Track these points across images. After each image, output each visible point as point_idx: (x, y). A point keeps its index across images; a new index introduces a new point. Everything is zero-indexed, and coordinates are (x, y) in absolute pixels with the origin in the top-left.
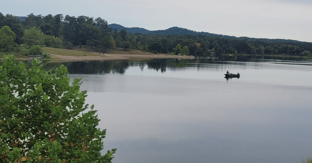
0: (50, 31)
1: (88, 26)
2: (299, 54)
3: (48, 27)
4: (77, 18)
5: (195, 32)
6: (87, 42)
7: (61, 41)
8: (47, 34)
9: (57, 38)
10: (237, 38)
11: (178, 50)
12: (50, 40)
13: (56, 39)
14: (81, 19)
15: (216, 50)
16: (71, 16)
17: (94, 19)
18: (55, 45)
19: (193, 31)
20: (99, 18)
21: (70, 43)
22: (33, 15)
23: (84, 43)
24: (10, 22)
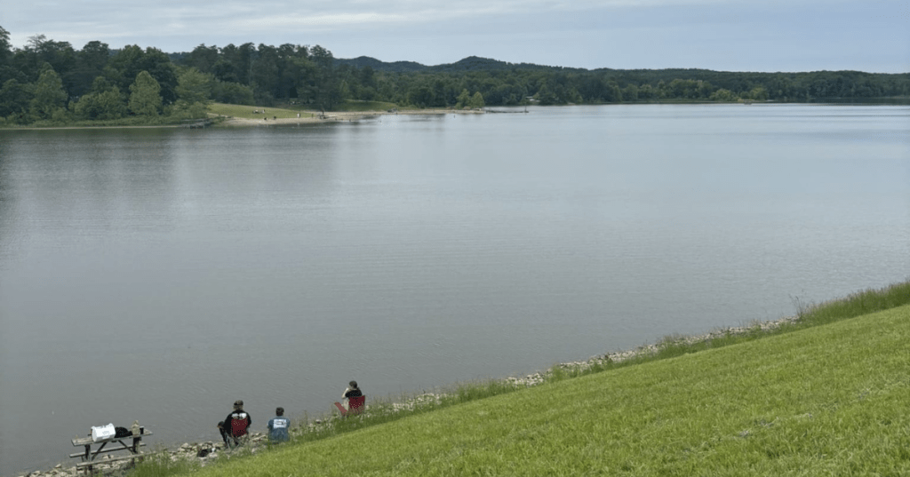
0: (233, 75)
1: (297, 62)
2: (707, 97)
3: (228, 68)
4: (277, 49)
5: (509, 64)
6: (299, 91)
7: (251, 92)
8: (226, 80)
9: (243, 86)
10: (592, 71)
11: (465, 100)
12: (232, 91)
13: (242, 88)
14: (287, 49)
15: (541, 96)
16: (268, 45)
17: (309, 48)
18: (242, 100)
19: (505, 63)
20: (318, 46)
21: (268, 95)
22: (205, 47)
23: (293, 94)
24: (153, 61)
